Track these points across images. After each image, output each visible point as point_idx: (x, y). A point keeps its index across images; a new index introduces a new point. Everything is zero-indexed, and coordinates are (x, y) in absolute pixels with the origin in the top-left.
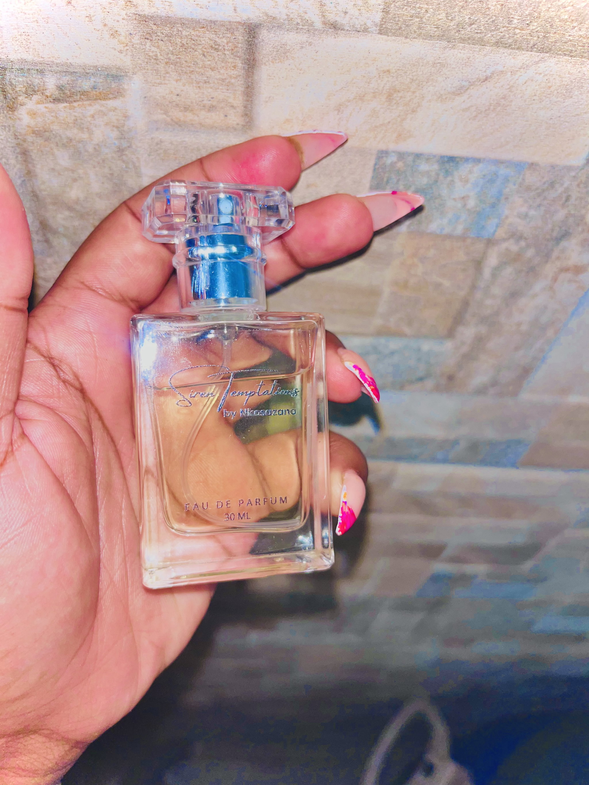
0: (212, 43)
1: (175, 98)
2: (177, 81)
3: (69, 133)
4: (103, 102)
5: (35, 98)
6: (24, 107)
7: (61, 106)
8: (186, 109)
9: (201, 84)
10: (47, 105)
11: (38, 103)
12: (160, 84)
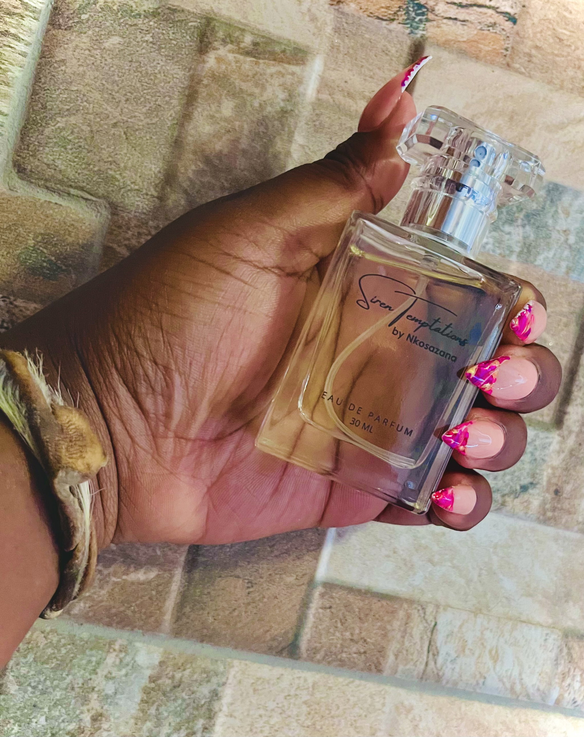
0: (384, 49)
1: (343, 84)
2: (349, 70)
3: (244, 86)
4: (286, 66)
5: (230, 46)
6: (215, 52)
7: (249, 59)
8: (349, 95)
9: (367, 78)
10: (236, 55)
11: (229, 51)
12: (334, 69)
